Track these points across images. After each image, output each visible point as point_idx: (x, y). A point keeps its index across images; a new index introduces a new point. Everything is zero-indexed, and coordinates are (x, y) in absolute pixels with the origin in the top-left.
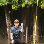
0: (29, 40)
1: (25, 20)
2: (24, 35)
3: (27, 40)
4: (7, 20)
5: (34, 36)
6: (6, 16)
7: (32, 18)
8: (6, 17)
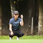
0: (34, 31)
1: (31, 11)
2: (30, 26)
3: (32, 31)
4: (12, 10)
5: (39, 27)
6: (11, 6)
7: (38, 8)
8: (12, 8)
